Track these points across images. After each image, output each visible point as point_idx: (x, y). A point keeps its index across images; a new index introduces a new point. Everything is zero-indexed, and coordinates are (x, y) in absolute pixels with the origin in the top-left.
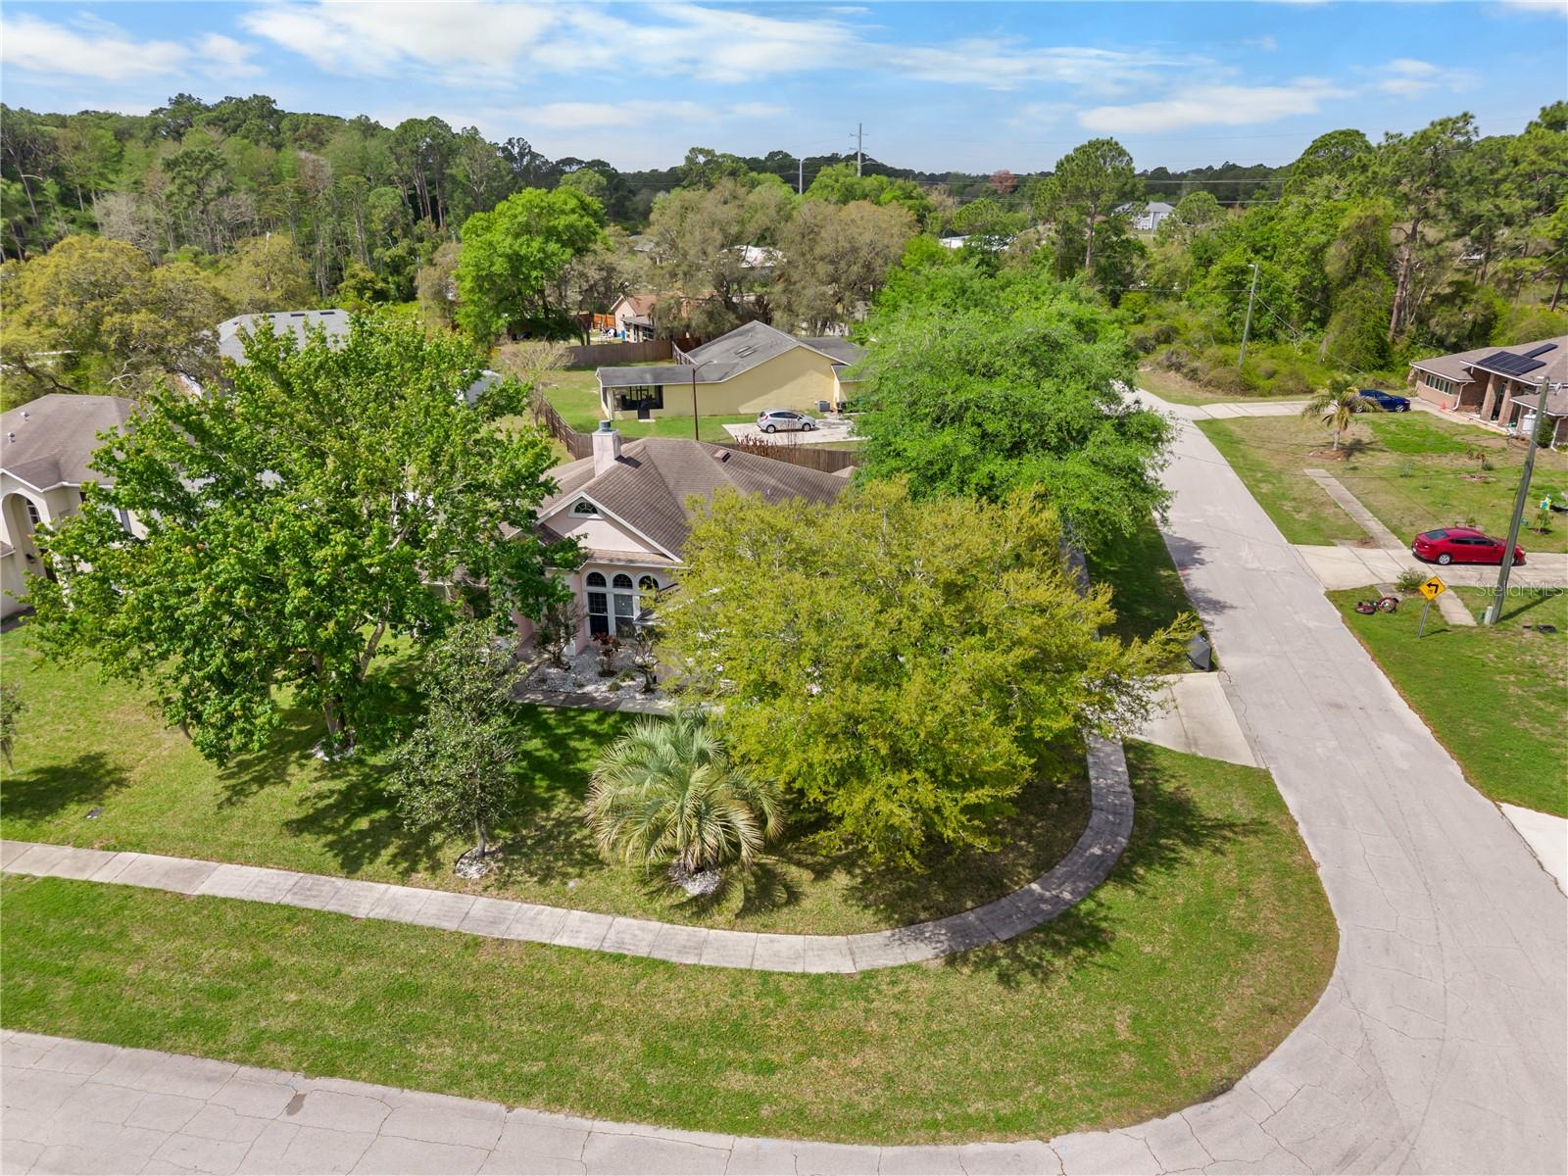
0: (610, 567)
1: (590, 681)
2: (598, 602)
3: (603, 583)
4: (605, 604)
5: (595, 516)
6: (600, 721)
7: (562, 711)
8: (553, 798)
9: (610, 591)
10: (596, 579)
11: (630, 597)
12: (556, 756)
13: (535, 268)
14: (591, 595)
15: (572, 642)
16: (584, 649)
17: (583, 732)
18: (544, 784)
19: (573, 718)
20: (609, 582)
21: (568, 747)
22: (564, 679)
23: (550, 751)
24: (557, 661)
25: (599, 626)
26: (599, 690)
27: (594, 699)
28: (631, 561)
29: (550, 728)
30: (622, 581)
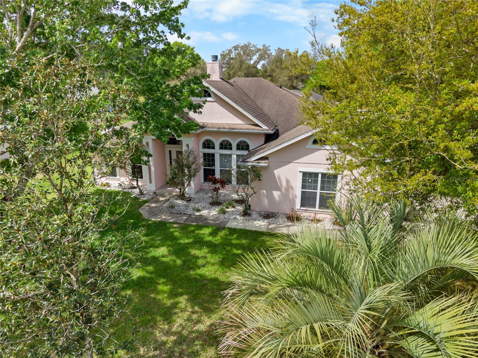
0: (218, 133)
1: (204, 208)
2: (209, 159)
3: (213, 148)
4: (213, 160)
5: (209, 99)
6: (213, 234)
7: (184, 228)
8: (175, 305)
9: (217, 152)
10: (208, 144)
11: (230, 156)
12: (179, 262)
13: (177, 68)
14: (205, 154)
15: (192, 183)
16: (200, 190)
17: (200, 242)
18: (166, 288)
19: (193, 231)
20: (217, 145)
21: (189, 254)
22: (187, 207)
23: (174, 258)
24: (182, 196)
25: (209, 175)
26: (212, 213)
27: (206, 219)
28: (233, 129)
29: (176, 239)
30: (226, 145)
